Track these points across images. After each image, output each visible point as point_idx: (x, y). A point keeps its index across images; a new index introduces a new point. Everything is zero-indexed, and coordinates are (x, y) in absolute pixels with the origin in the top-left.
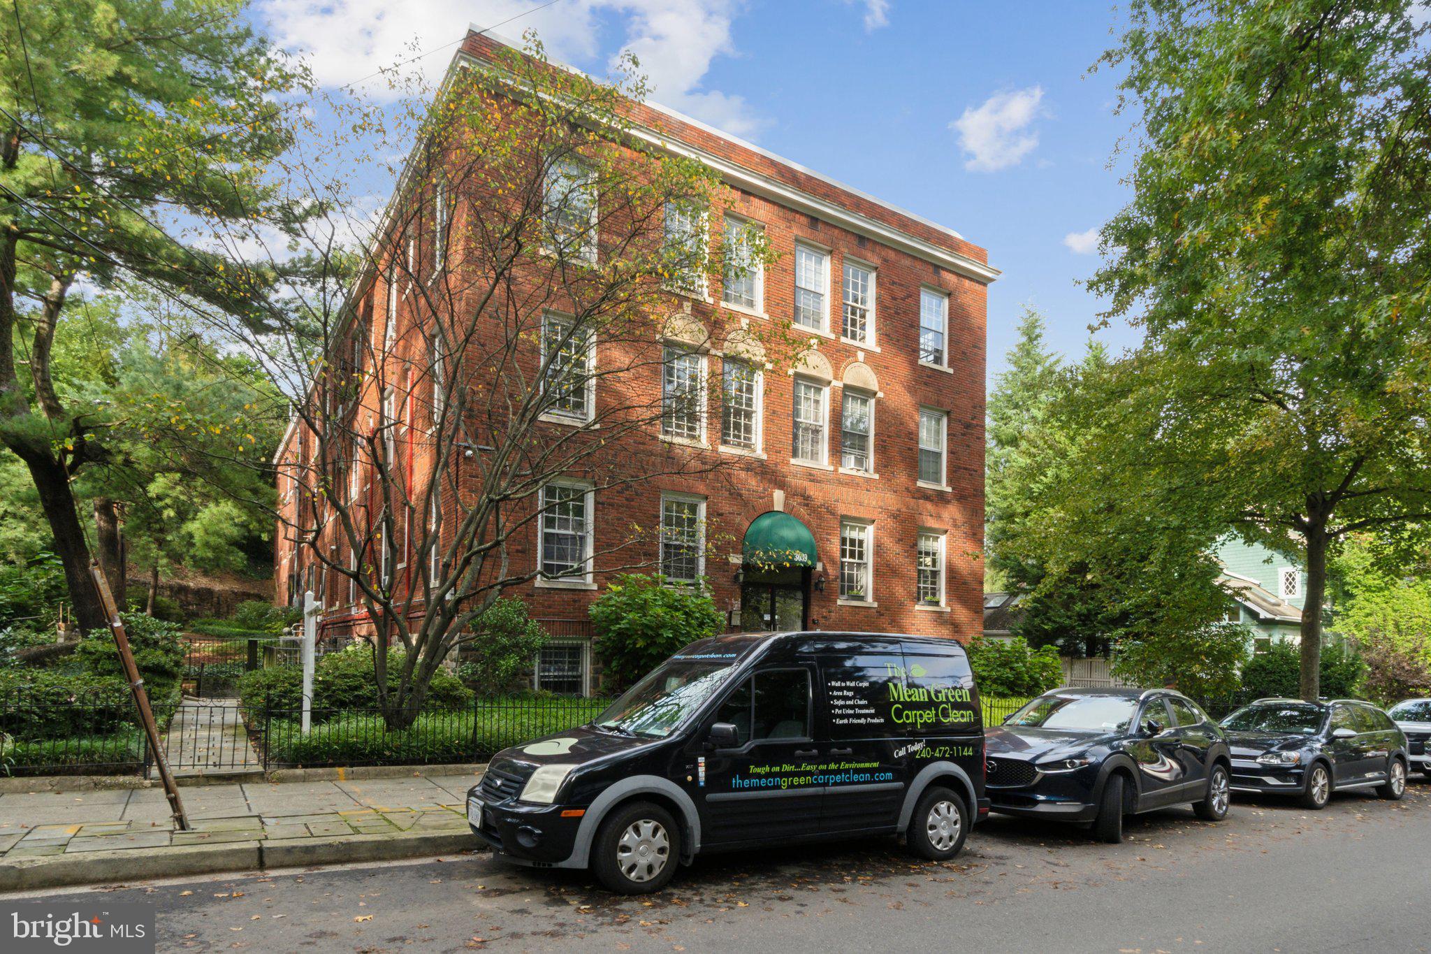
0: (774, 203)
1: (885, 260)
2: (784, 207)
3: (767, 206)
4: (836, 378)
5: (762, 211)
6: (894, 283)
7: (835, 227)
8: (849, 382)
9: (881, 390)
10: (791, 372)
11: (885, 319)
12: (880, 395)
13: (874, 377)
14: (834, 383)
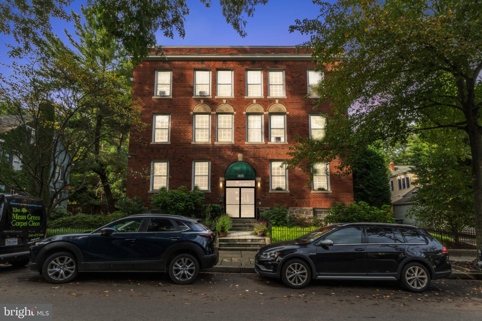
0: (236, 61)
1: (288, 66)
2: (240, 61)
3: (234, 62)
4: (265, 111)
5: (231, 65)
6: (293, 72)
7: (264, 61)
8: (271, 111)
9: (287, 111)
10: (244, 113)
11: (289, 86)
12: (288, 113)
13: (284, 107)
14: (265, 113)
